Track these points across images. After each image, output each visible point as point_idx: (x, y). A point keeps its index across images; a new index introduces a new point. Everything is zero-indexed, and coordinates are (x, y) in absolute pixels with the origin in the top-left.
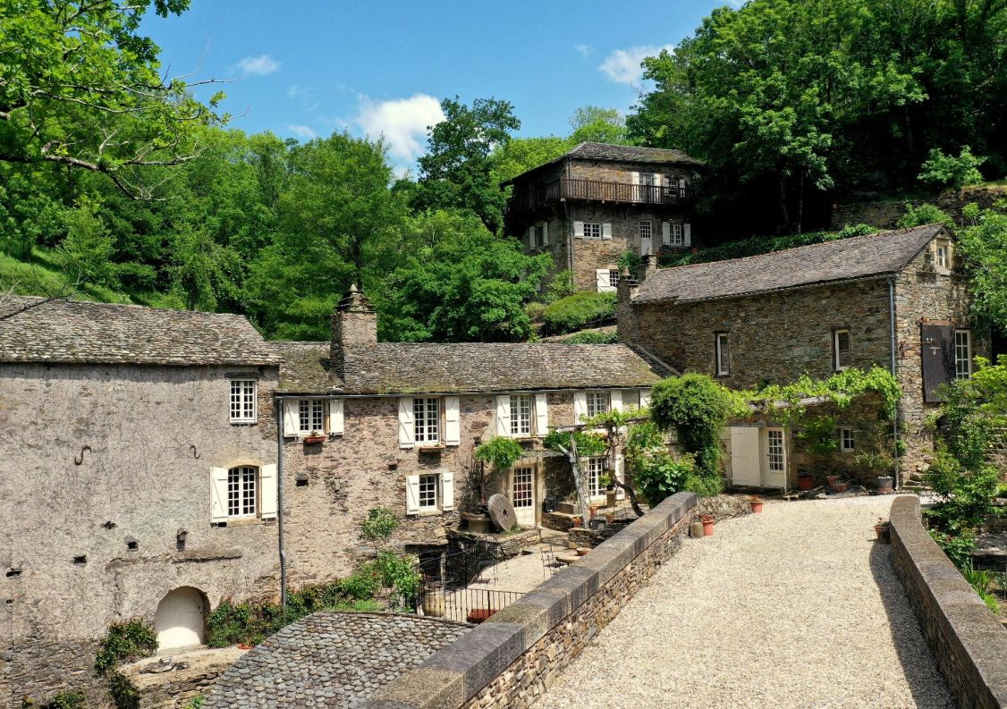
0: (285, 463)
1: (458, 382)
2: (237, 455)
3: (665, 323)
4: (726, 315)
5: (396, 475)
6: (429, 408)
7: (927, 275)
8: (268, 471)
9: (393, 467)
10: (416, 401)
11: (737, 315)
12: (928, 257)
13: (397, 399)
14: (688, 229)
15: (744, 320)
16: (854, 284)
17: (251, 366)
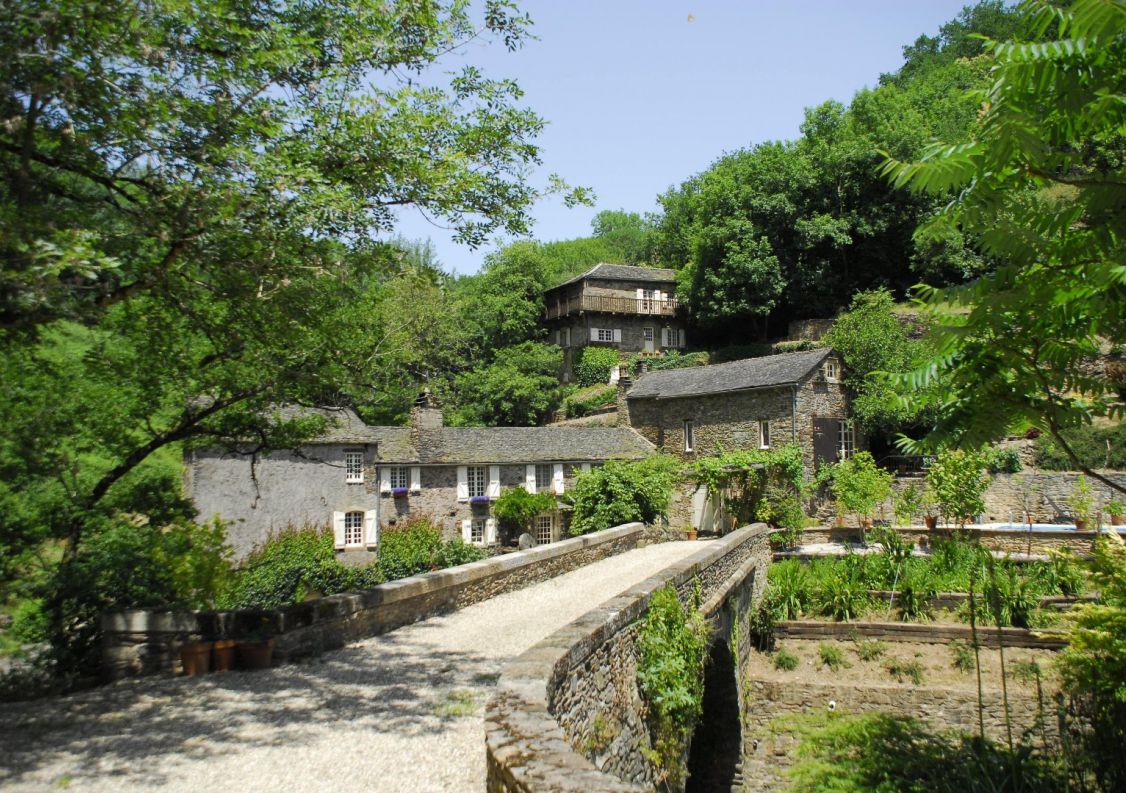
0: (382, 509)
1: (499, 456)
2: (350, 505)
3: (651, 413)
4: (691, 409)
5: (455, 519)
6: (478, 474)
7: (821, 386)
8: (371, 515)
9: (453, 514)
10: (469, 469)
11: (699, 409)
12: (822, 372)
13: (456, 467)
14: (682, 333)
15: (704, 412)
16: (772, 390)
17: (359, 444)
